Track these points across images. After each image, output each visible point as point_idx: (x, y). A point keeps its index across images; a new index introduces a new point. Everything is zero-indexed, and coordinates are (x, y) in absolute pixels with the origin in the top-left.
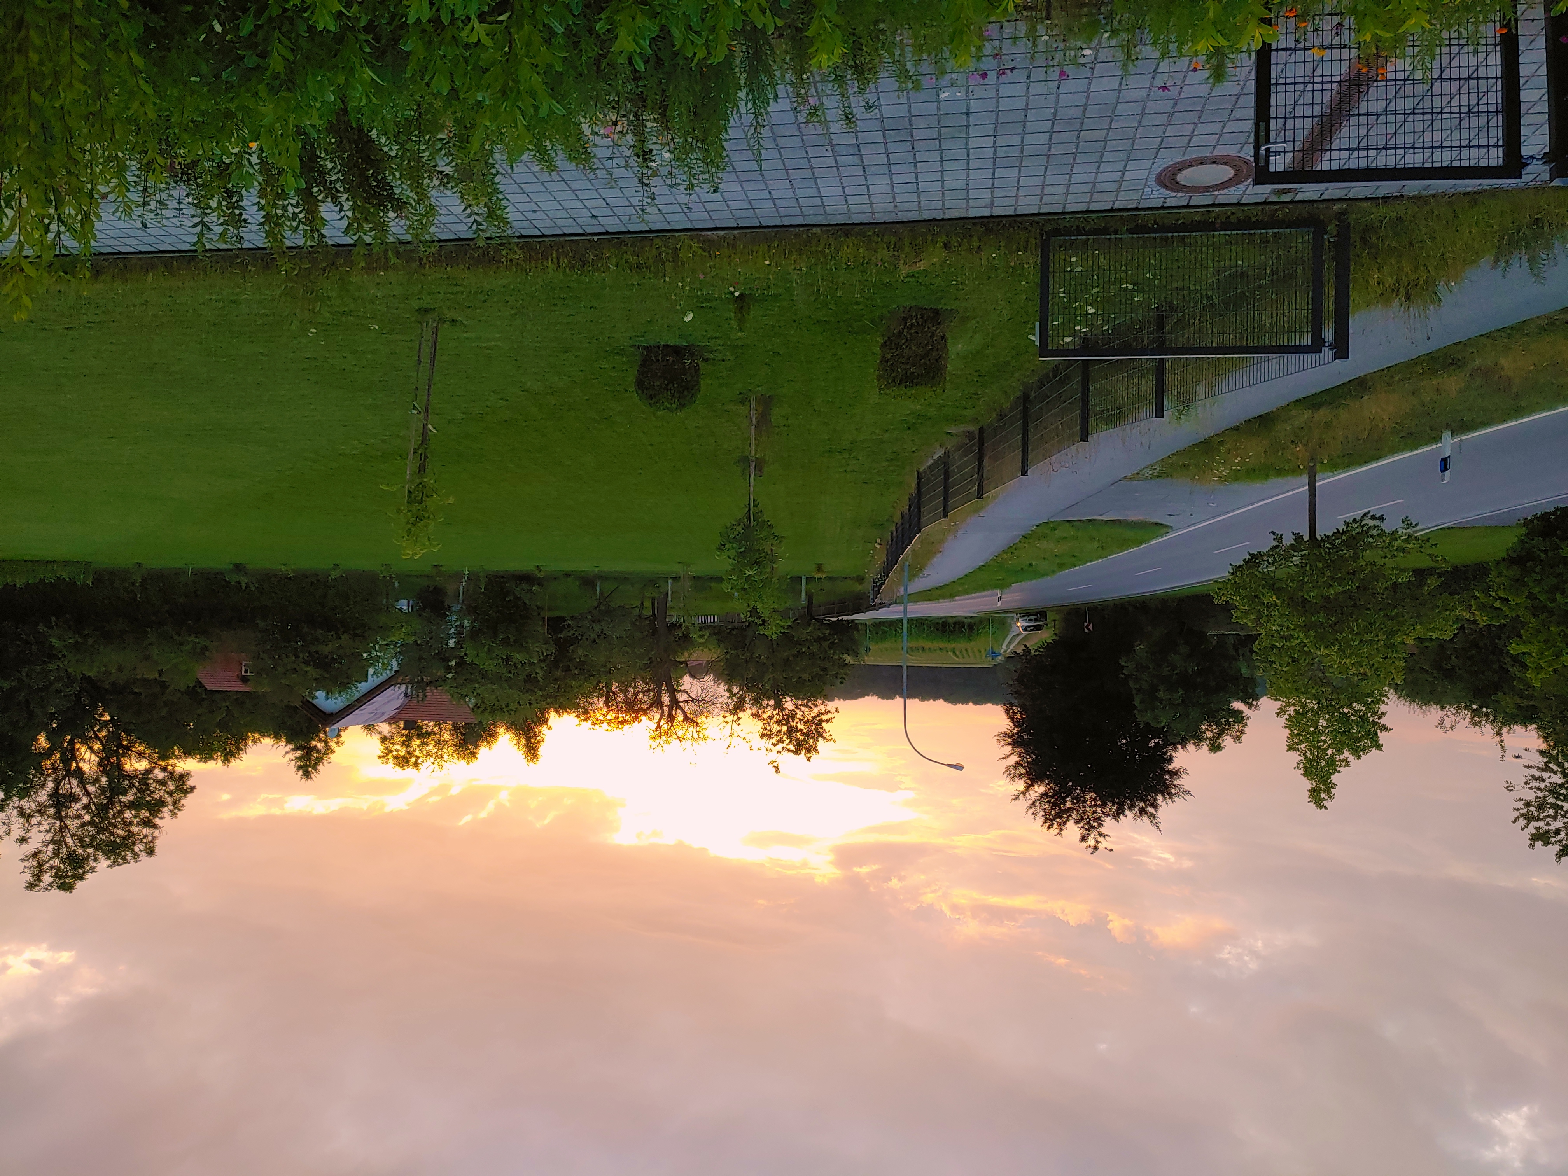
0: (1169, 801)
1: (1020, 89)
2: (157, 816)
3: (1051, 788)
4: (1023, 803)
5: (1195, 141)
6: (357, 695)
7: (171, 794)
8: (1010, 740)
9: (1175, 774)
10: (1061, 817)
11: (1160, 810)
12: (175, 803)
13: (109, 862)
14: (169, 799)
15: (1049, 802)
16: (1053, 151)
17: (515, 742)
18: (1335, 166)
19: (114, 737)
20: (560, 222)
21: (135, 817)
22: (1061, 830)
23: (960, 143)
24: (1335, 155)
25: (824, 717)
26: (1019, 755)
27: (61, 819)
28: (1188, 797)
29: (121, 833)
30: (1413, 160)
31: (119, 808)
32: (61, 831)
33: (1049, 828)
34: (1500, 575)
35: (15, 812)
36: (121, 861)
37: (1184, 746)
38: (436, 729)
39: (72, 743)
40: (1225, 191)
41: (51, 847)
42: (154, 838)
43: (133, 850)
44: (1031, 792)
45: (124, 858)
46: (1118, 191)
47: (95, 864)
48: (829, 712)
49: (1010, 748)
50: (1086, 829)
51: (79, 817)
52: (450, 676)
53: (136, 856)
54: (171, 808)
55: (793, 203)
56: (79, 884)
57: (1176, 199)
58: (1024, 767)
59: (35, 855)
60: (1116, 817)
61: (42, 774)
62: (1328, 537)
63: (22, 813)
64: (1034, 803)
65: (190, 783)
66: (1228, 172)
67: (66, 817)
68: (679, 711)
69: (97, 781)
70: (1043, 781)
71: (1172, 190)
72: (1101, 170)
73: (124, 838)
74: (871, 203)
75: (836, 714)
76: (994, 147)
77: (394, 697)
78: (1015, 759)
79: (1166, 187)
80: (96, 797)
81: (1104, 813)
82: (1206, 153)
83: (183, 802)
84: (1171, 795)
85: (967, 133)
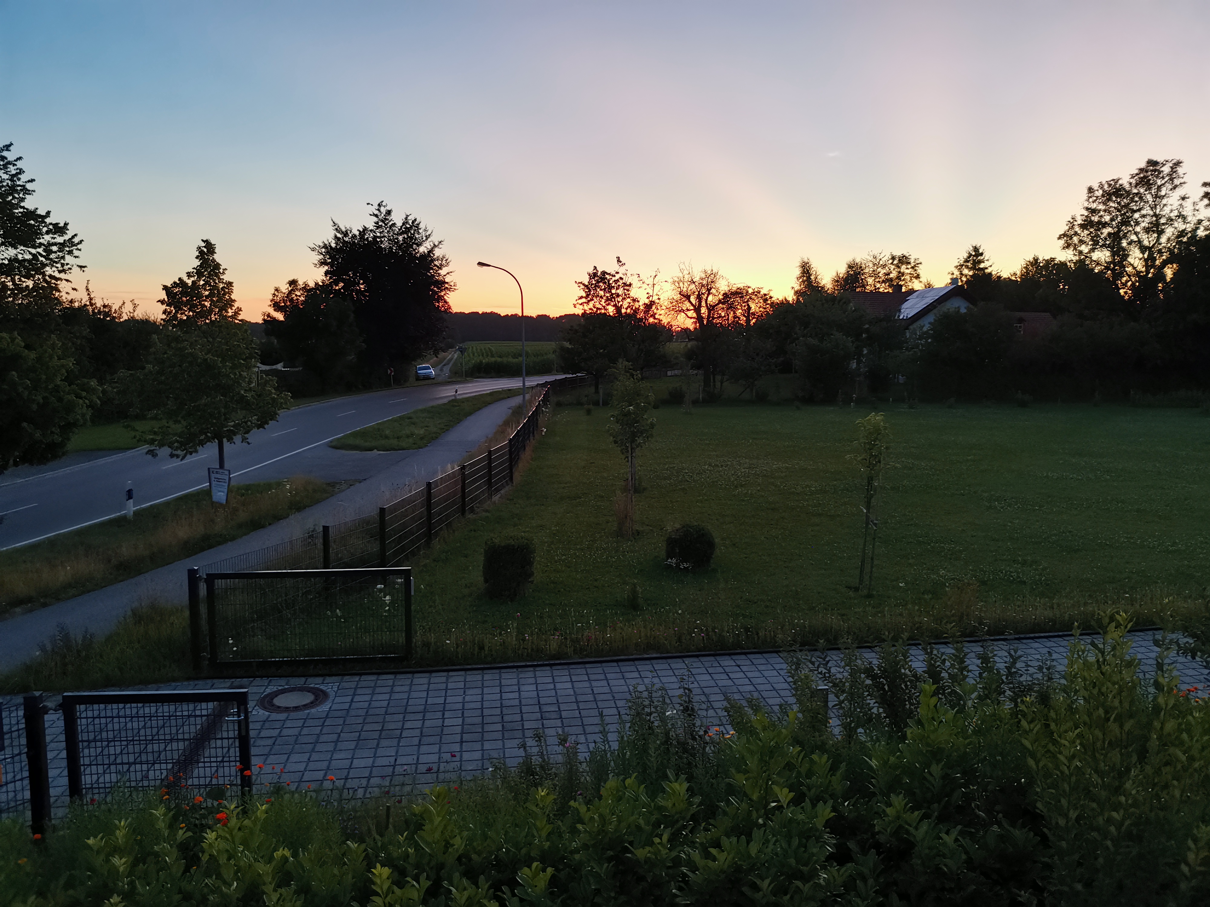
0: (327, 243)
1: (423, 758)
2: (1086, 216)
3: (414, 250)
4: (435, 239)
5: (300, 723)
6: (935, 311)
7: (1076, 234)
8: (446, 286)
9: (323, 263)
10: (406, 228)
11: (333, 236)
12: (1072, 228)
13: (1120, 182)
14: (1077, 229)
15: (416, 239)
16: (401, 716)
17: (819, 277)
18: (204, 705)
19: (1118, 275)
20: (763, 661)
21: (1101, 216)
22: (406, 218)
23: (468, 721)
24: (204, 712)
25: (584, 300)
26: (439, 275)
27: (1155, 215)
28: (313, 246)
29: (1112, 204)
30: (150, 709)
31: (1114, 223)
32: (1156, 205)
33: (415, 220)
34: (83, 415)
35: (1189, 219)
36: (1112, 182)
37: (317, 284)
38: (878, 285)
39: (1148, 272)
40: (280, 688)
41: (1163, 193)
42: (1088, 200)
43: (1103, 191)
44: (429, 247)
45: (1110, 185)
46: (356, 689)
47: (1131, 180)
48: (581, 304)
49: (446, 280)
50: (388, 219)
51: (1144, 216)
52: (867, 326)
53: (1101, 186)
54: (1075, 223)
55: (592, 677)
56: (1143, 165)
57: (314, 682)
58: (436, 265)
59: (1175, 187)
60: (365, 229)
61: (1169, 248)
62: (210, 441)
63: (1184, 218)
64: (427, 239)
65: (1062, 242)
66: (279, 701)
67: (1152, 216)
68: (694, 303)
69: (1130, 244)
70: (421, 256)
71: (318, 689)
72: (367, 703)
73: (1109, 200)
74: (535, 677)
75: (575, 303)
76: (443, 719)
77: (909, 310)
78: (443, 272)
79: (322, 691)
80: (1130, 231)
81: (375, 232)
82: (293, 715)
83: (1067, 228)
84: (325, 246)
85: (463, 728)
